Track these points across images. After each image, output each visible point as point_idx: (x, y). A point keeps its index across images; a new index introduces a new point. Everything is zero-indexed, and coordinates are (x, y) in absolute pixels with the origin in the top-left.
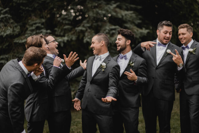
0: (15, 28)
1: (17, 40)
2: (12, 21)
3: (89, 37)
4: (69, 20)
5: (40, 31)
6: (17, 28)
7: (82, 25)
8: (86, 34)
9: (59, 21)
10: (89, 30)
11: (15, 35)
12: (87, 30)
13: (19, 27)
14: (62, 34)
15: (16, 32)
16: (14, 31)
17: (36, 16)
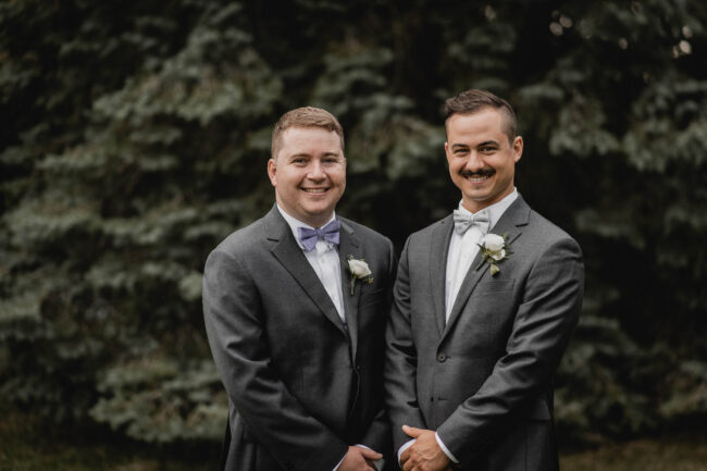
0: (261, 85)
2: (249, 57)
3: (574, 129)
4: (500, 55)
6: (269, 87)
7: (551, 74)
8: (564, 116)
9: (456, 60)
10: (579, 99)
12: (568, 98)
13: (277, 84)
15: (261, 105)
16: (248, 98)
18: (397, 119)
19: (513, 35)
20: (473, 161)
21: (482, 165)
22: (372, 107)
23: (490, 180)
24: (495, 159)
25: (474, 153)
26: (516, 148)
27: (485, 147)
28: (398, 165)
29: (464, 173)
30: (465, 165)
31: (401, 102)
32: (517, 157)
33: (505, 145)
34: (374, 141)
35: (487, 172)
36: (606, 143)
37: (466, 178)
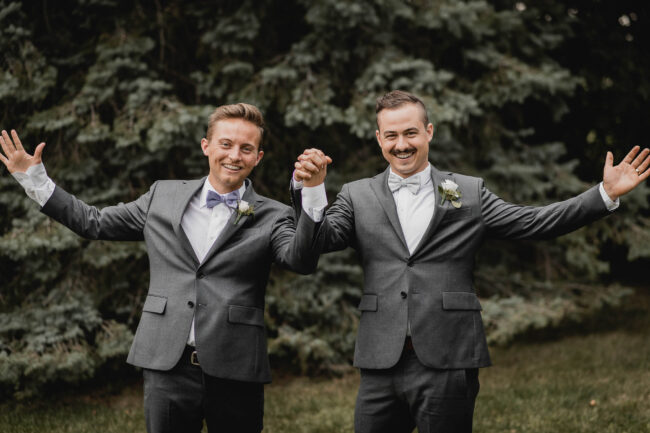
0: (38, 74)
1: (41, 120)
2: (28, 49)
3: (305, 104)
4: (244, 41)
5: (133, 85)
6: (46, 75)
8: (297, 93)
10: (311, 78)
11: (35, 100)
12: (302, 77)
13: (53, 72)
14: (218, 93)
15: (37, 91)
17: (128, 30)
18: (155, 99)
19: (256, 25)
20: (401, 143)
21: (407, 146)
22: (135, 90)
23: (413, 157)
24: (416, 141)
25: (401, 137)
26: (429, 132)
27: (409, 133)
28: (155, 140)
29: (394, 152)
30: (394, 146)
31: (159, 85)
32: (430, 138)
33: (422, 130)
34: (136, 120)
35: (412, 150)
36: (332, 115)
37: (395, 155)
